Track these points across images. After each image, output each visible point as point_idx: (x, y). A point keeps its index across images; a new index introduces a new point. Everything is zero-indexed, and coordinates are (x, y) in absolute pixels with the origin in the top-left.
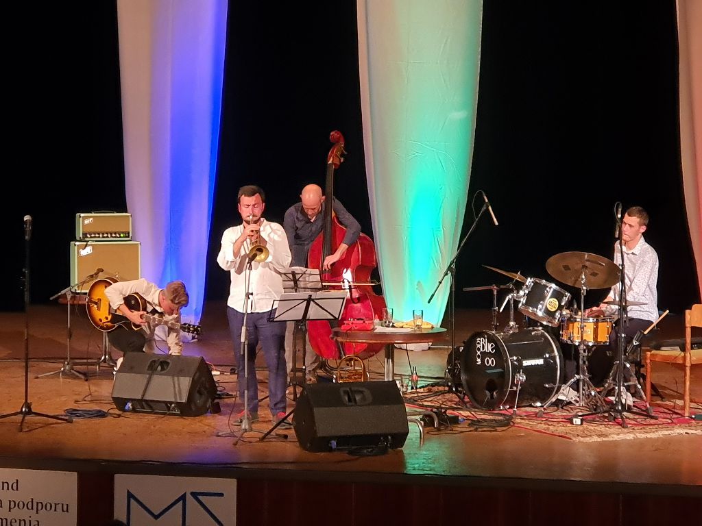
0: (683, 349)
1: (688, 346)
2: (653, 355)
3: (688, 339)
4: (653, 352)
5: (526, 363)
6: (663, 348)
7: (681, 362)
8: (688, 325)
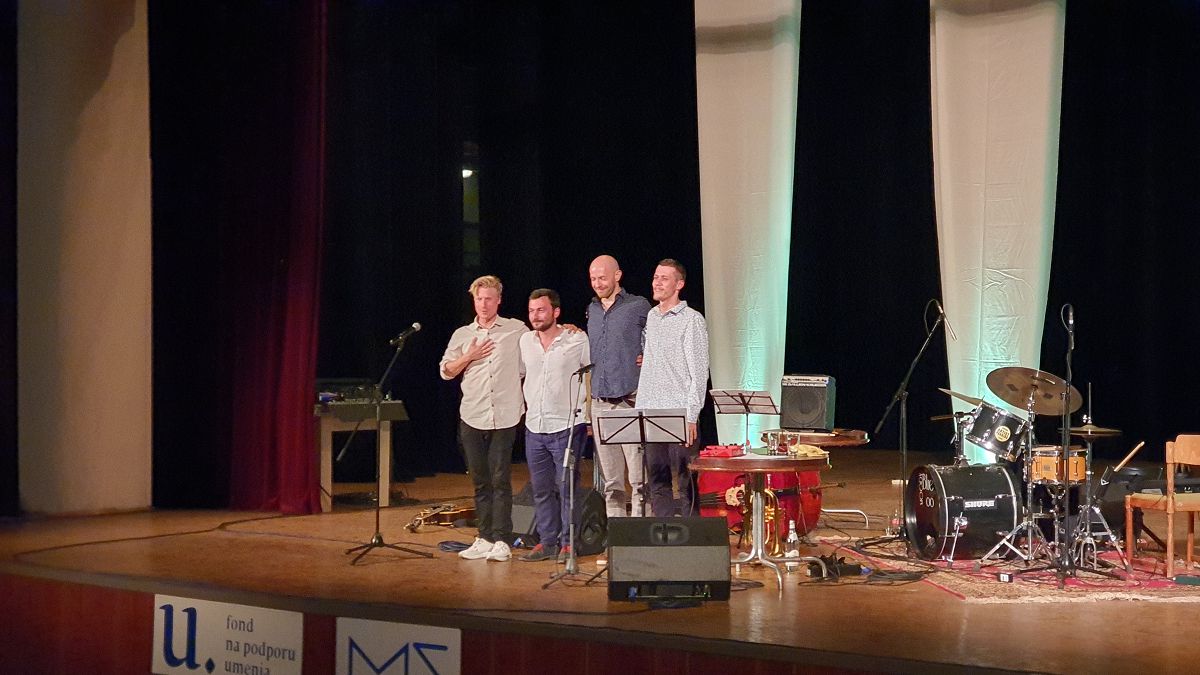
0: (1165, 492)
1: (1171, 488)
2: (1133, 499)
3: (1170, 480)
4: (1135, 495)
5: (968, 505)
6: (1144, 491)
7: (1162, 508)
8: (1169, 460)
